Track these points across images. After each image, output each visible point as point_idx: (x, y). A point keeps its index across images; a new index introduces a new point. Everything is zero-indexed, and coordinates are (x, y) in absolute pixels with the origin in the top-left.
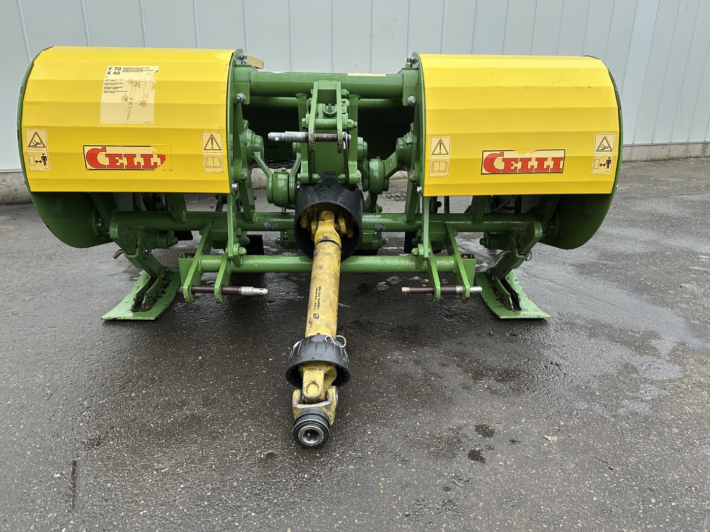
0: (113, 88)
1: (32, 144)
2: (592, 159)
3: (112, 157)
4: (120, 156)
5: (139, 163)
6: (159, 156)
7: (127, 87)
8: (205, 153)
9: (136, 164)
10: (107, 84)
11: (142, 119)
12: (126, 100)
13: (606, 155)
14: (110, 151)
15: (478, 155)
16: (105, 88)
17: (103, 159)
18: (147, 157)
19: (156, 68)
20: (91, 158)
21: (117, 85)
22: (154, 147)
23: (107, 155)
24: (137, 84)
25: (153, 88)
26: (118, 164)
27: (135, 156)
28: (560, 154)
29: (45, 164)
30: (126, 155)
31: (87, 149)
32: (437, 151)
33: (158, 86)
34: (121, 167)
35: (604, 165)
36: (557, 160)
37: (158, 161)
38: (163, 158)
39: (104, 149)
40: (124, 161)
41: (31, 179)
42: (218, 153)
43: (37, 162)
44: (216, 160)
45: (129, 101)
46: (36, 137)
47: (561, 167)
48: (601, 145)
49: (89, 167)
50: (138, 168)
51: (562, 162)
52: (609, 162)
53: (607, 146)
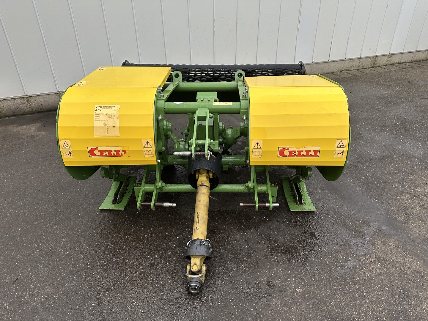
0: (98, 118)
1: (64, 147)
2: (334, 151)
3: (101, 152)
4: (105, 151)
5: (114, 154)
6: (123, 151)
7: (105, 118)
8: (145, 149)
9: (112, 154)
10: (96, 116)
11: (115, 134)
12: (106, 125)
13: (342, 149)
14: (100, 149)
15: (276, 150)
16: (95, 119)
17: (97, 152)
18: (118, 152)
19: (118, 106)
20: (92, 152)
21: (101, 117)
22: (120, 147)
23: (99, 151)
24: (110, 116)
25: (118, 118)
26: (104, 154)
27: (112, 151)
28: (318, 149)
29: (71, 155)
30: (107, 151)
31: (89, 149)
32: (256, 147)
33: (120, 117)
34: (106, 156)
35: (340, 154)
36: (316, 152)
37: (123, 153)
38: (125, 152)
39: (97, 148)
40: (107, 153)
41: (65, 162)
42: (151, 149)
43: (67, 154)
44: (150, 152)
45: (107, 125)
46: (66, 144)
47: (318, 154)
48: (339, 145)
49: (91, 156)
50: (113, 156)
51: (318, 153)
52: (343, 152)
53: (342, 145)
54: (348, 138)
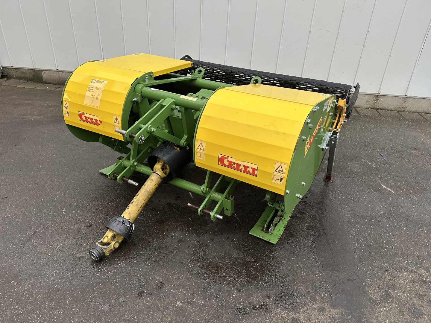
0: (90, 89)
1: (65, 107)
2: (271, 174)
3: (86, 118)
4: (89, 118)
6: (100, 121)
7: (94, 90)
8: (115, 124)
9: (93, 122)
10: (89, 87)
11: (96, 105)
12: (93, 95)
13: (279, 175)
14: (85, 115)
16: (89, 89)
17: (84, 117)
18: (96, 120)
19: (106, 82)
20: (81, 116)
21: (92, 88)
22: (99, 117)
24: (98, 89)
25: (102, 92)
26: (88, 121)
27: (93, 119)
28: (256, 167)
29: (68, 115)
31: (79, 113)
32: (199, 148)
33: (104, 91)
35: (279, 180)
36: (254, 170)
37: (100, 123)
38: (101, 122)
40: (90, 120)
41: (65, 120)
42: (118, 125)
43: (66, 114)
44: (118, 127)
45: (93, 96)
46: (66, 105)
47: (256, 173)
48: (278, 169)
49: (80, 119)
50: (94, 124)
51: (256, 171)
52: (281, 179)
53: (281, 170)
54: (288, 164)
